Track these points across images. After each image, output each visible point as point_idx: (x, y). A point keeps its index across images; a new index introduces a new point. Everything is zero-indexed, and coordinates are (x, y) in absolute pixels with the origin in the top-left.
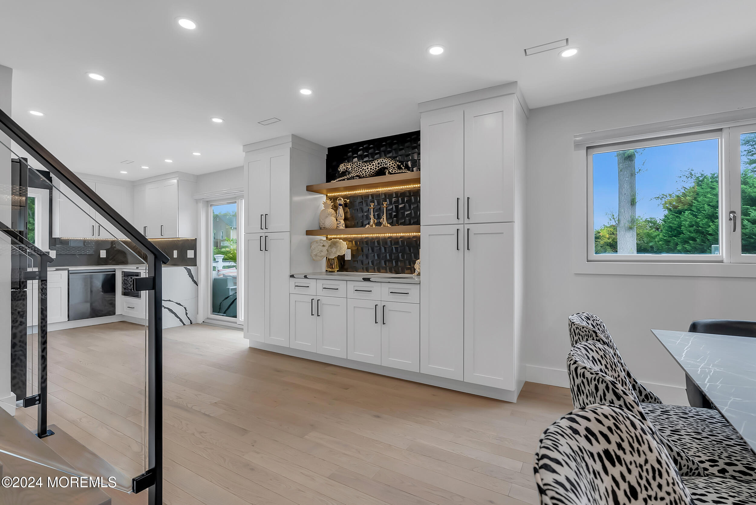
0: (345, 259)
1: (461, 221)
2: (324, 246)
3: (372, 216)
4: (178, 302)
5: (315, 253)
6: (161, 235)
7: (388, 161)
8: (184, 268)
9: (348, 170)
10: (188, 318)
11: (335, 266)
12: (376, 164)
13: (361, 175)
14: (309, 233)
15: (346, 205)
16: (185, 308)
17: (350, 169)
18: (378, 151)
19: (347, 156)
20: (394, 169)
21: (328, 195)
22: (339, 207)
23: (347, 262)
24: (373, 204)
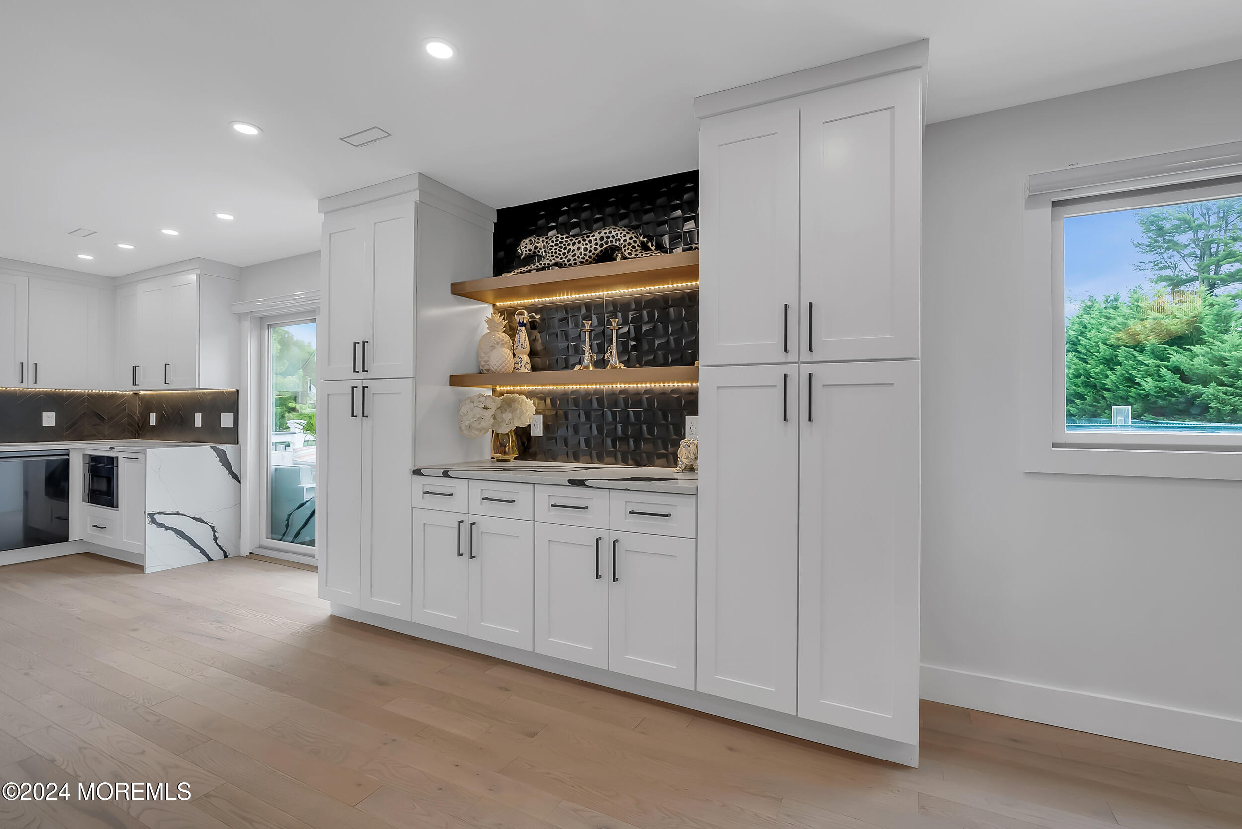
0: (531, 435)
1: (792, 357)
2: (486, 408)
3: (587, 348)
4: (196, 517)
5: (468, 422)
6: (166, 383)
7: (621, 234)
8: (211, 447)
9: (539, 252)
10: (220, 547)
11: (509, 449)
12: (596, 240)
13: (564, 261)
14: (455, 380)
15: (533, 325)
16: (213, 528)
17: (543, 250)
18: (601, 216)
19: (535, 225)
20: (634, 250)
21: (498, 304)
22: (519, 328)
23: (535, 440)
24: (590, 322)
